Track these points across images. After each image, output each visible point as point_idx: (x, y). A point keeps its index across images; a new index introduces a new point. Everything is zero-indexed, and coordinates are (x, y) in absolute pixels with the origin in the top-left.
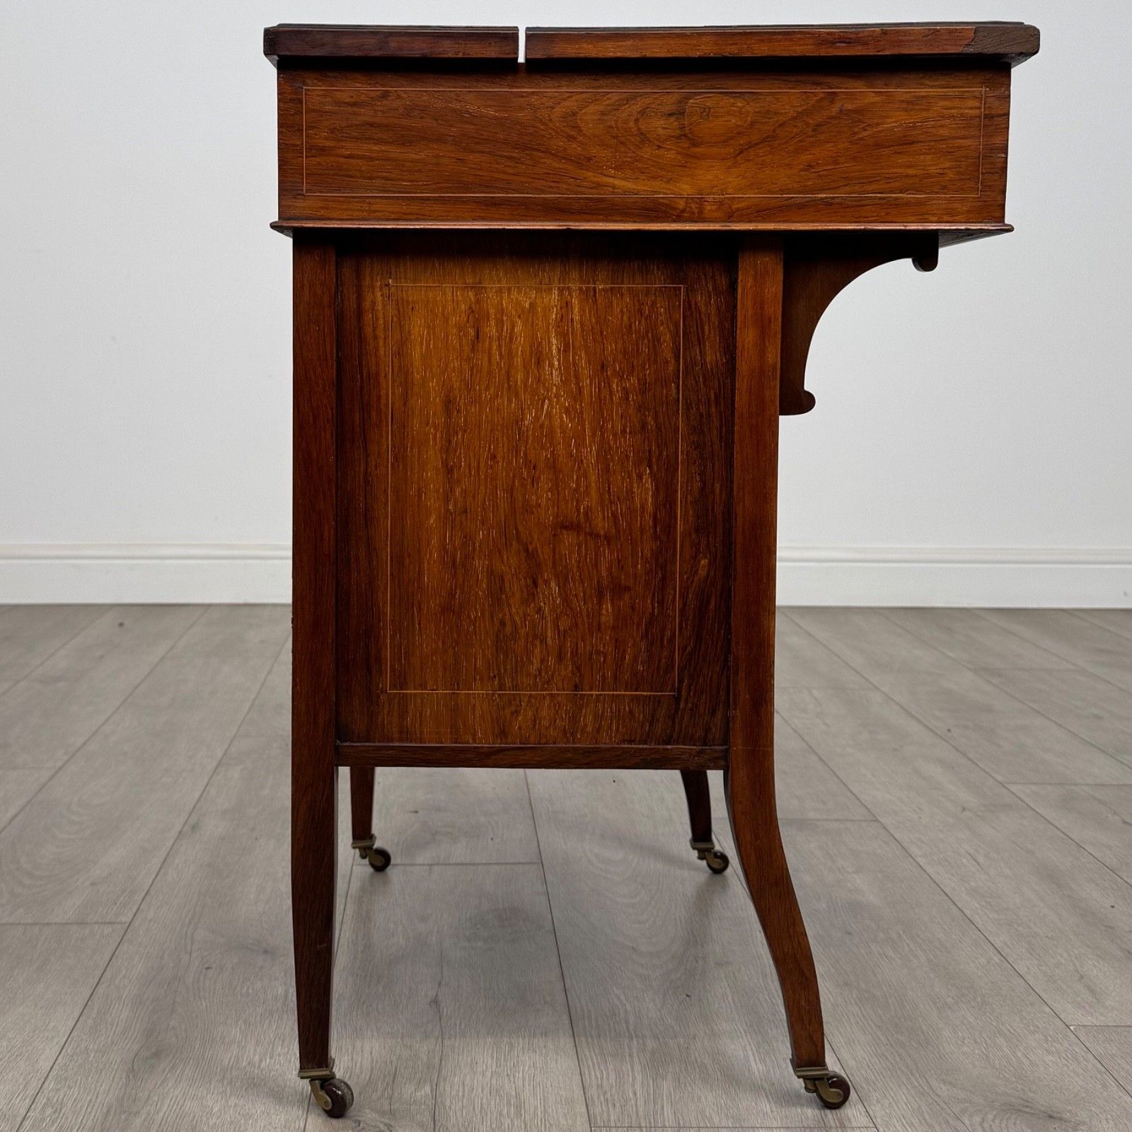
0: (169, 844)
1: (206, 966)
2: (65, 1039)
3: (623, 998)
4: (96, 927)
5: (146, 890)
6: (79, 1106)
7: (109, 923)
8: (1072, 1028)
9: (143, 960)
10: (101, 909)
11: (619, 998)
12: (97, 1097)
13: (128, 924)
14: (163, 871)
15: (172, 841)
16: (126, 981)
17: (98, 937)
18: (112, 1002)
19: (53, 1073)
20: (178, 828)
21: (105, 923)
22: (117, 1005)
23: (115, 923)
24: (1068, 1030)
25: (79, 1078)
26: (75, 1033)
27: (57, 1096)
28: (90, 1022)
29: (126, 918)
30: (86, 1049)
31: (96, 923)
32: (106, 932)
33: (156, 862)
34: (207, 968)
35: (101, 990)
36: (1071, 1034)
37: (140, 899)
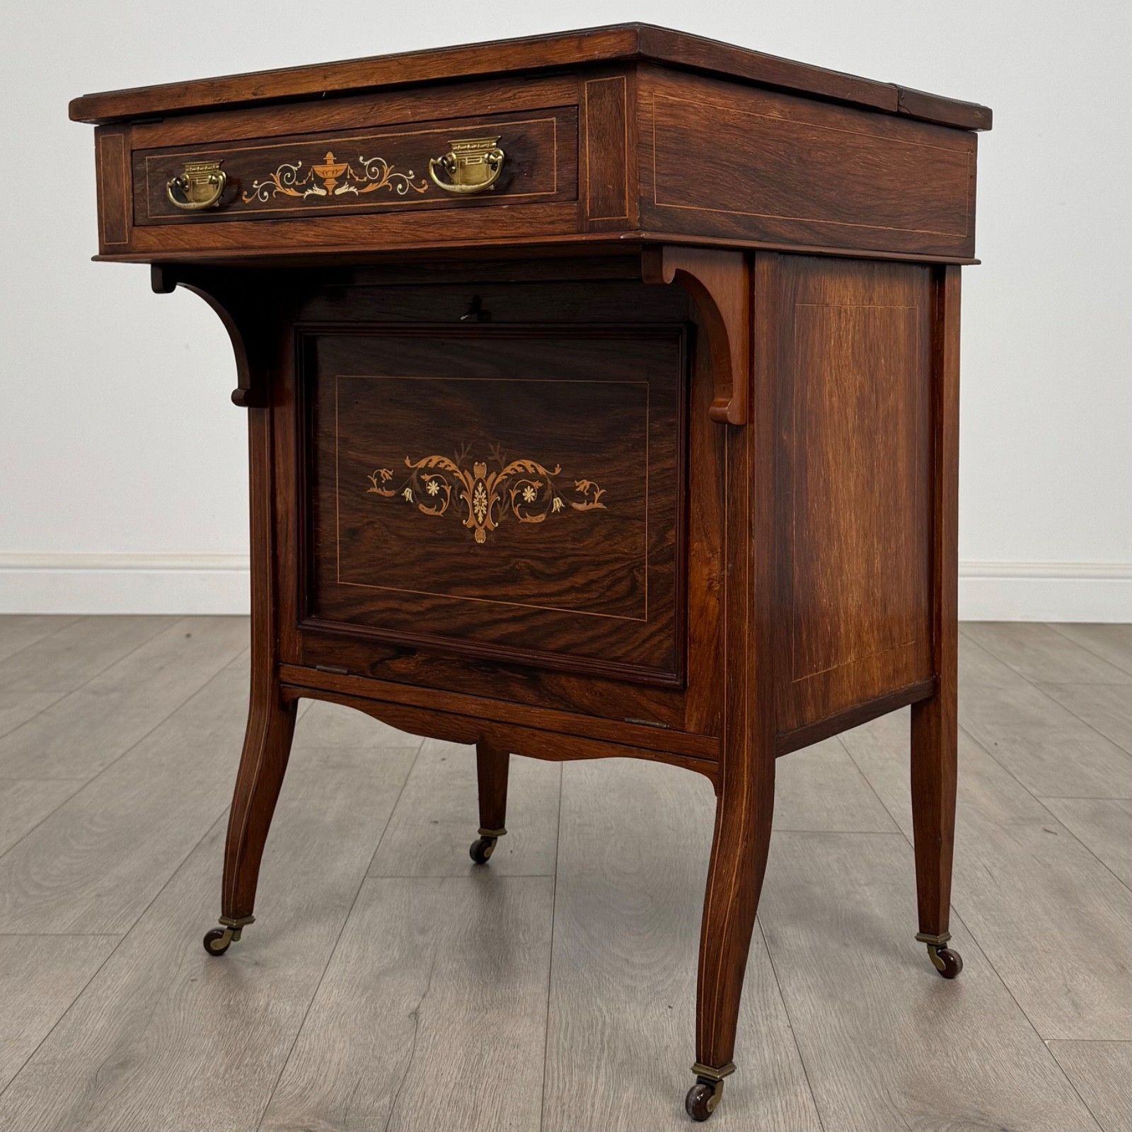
0: (184, 856)
1: (192, 978)
2: (35, 1049)
3: (604, 1009)
4: (92, 937)
5: (150, 902)
6: (34, 1114)
7: (105, 934)
8: (1046, 1042)
9: (130, 972)
10: (100, 921)
11: (600, 1010)
12: (53, 1107)
13: (124, 936)
14: (171, 882)
15: (188, 853)
16: (109, 992)
17: (90, 948)
18: (90, 1013)
19: (17, 1081)
20: (197, 840)
21: (101, 935)
22: (94, 1016)
23: (111, 935)
24: (1043, 1044)
25: (40, 1087)
26: (46, 1043)
27: (13, 1106)
28: (64, 1032)
29: (122, 931)
30: (54, 1058)
31: (93, 934)
32: (100, 944)
33: (167, 874)
34: (193, 980)
35: (81, 1001)
36: (1044, 1049)
37: (142, 911)
